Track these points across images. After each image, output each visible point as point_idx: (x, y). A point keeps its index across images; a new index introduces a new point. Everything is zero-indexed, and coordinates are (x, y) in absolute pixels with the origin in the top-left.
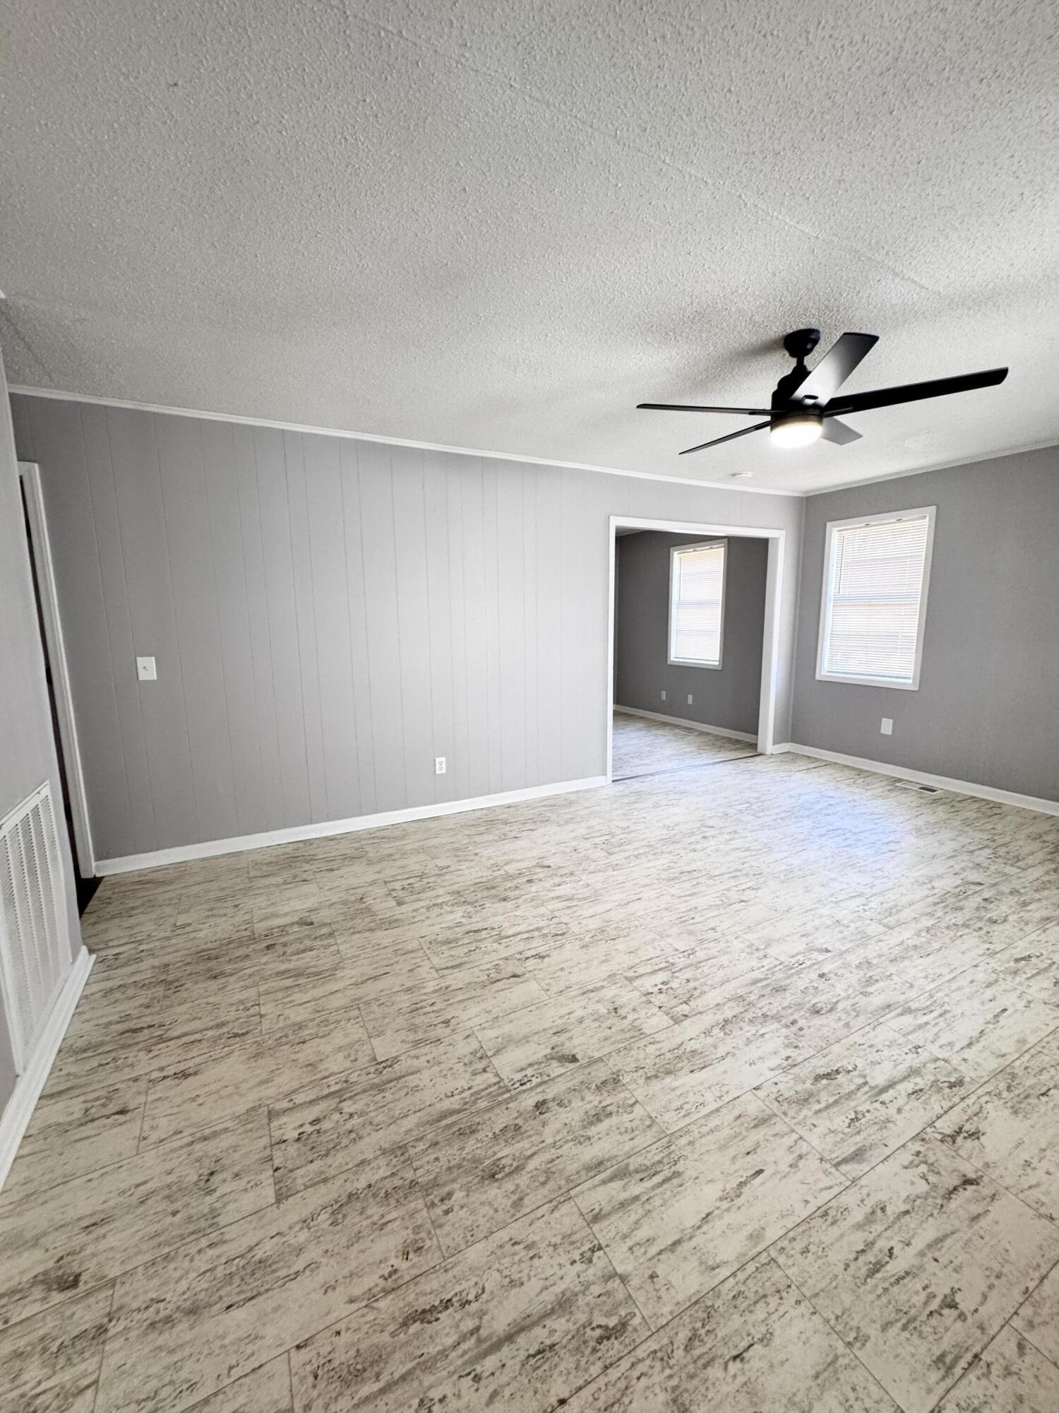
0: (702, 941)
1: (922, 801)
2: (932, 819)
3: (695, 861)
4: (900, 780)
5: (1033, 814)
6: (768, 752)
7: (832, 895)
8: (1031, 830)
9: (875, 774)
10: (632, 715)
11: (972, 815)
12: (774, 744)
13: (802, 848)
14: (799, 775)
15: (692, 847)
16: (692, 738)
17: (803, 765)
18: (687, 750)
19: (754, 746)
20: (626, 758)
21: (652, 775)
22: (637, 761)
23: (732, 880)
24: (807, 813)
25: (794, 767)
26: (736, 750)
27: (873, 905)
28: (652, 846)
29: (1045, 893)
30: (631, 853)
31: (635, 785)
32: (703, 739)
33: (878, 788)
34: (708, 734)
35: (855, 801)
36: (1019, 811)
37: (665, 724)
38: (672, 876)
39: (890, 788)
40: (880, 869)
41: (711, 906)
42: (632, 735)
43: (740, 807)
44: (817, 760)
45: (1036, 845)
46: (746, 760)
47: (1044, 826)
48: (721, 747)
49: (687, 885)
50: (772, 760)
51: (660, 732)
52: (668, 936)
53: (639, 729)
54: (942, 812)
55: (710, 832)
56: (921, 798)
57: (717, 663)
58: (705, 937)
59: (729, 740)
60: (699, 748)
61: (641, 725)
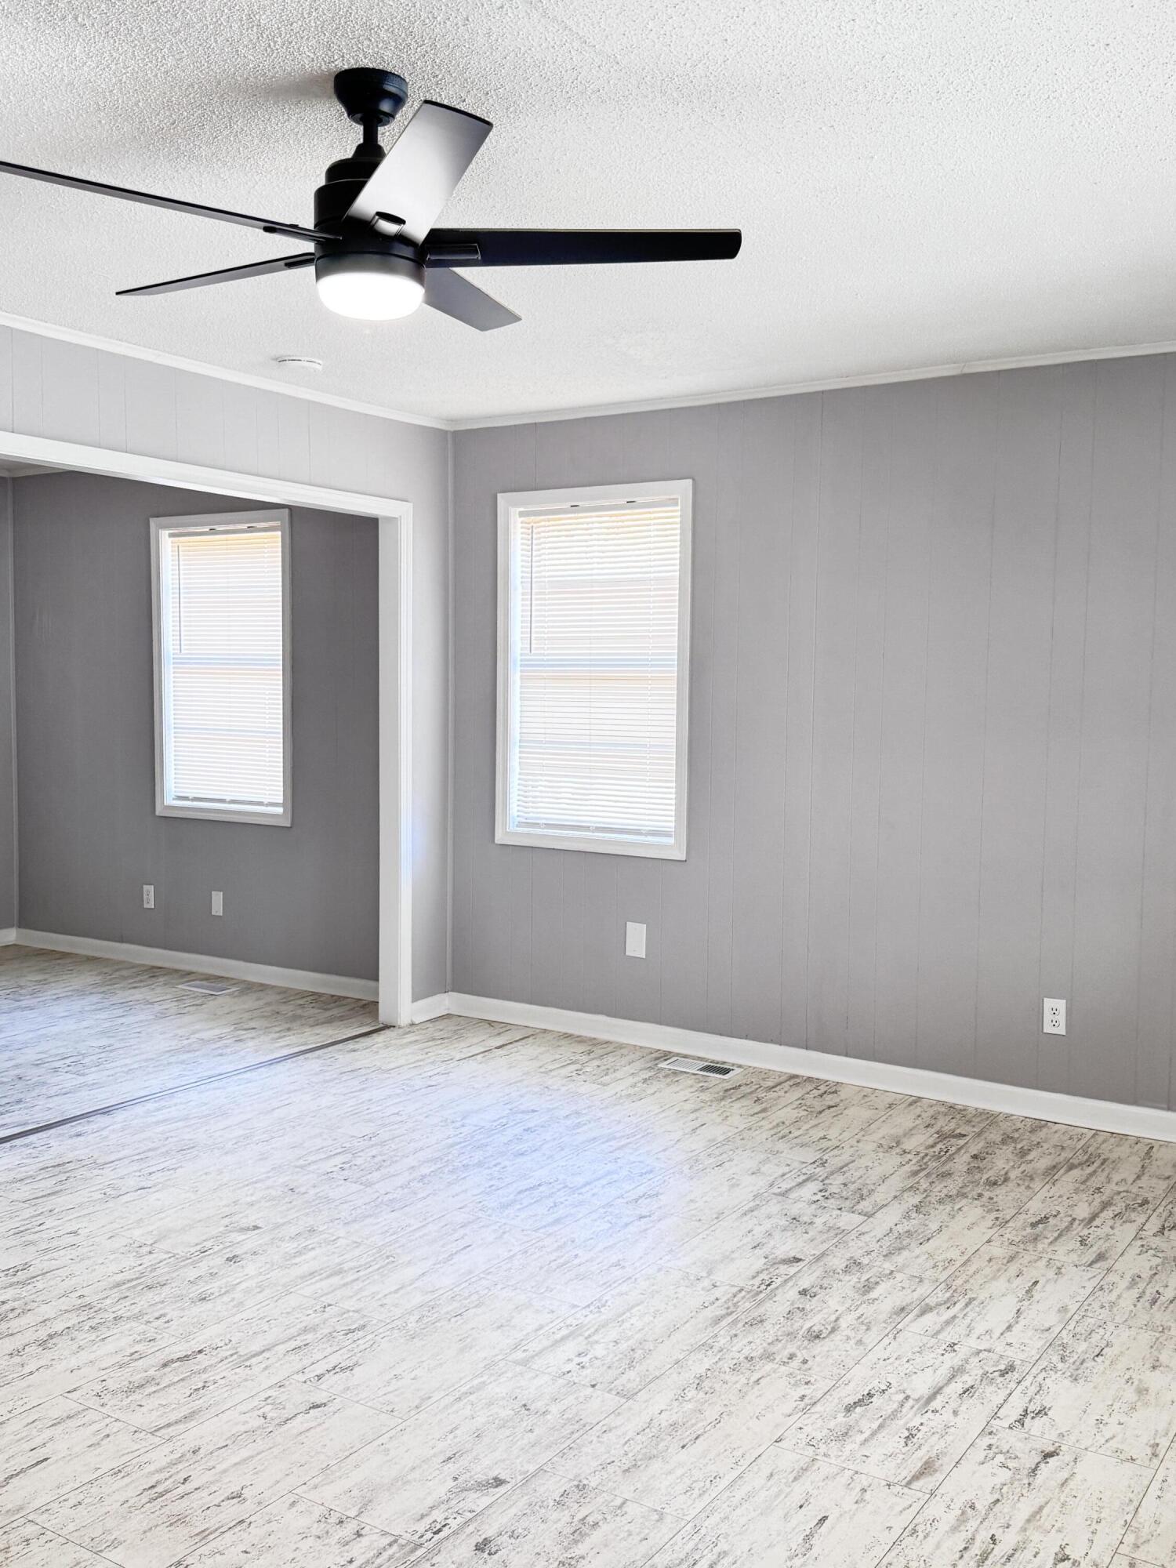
0: (204, 1535)
1: (705, 1096)
2: (718, 1132)
3: (202, 1326)
4: (666, 1055)
5: (889, 1099)
6: (404, 1020)
7: (516, 1348)
8: (881, 1133)
9: (621, 1046)
10: (64, 955)
11: (788, 1114)
12: (415, 999)
13: (461, 1244)
14: (471, 1066)
15: (201, 1288)
16: (224, 1001)
17: (477, 1041)
18: (206, 1035)
19: (369, 1008)
20: (33, 1074)
21: (105, 1111)
22: (69, 1081)
23: (292, 1357)
24: (478, 1156)
25: (458, 1050)
26: (329, 1021)
27: (599, 1351)
28: (89, 1306)
29: (899, 1259)
30: (29, 1336)
31: (56, 1145)
32: (250, 1002)
33: (626, 1076)
34: (263, 987)
35: (578, 1113)
36: (866, 1095)
37: (154, 972)
38: (137, 1378)
39: (646, 1074)
40: (617, 1264)
41: (235, 1437)
42: (59, 1009)
43: (328, 1166)
44: (506, 1027)
45: (893, 1159)
46: (351, 1045)
47: (904, 1120)
48: (295, 1018)
49: (178, 1394)
50: (410, 1038)
51: (137, 995)
52: (115, 1544)
53: (81, 993)
54: (738, 1113)
55: (251, 1241)
56: (703, 1089)
57: (280, 810)
58: (212, 1524)
59: (316, 998)
60: (238, 1025)
61: (86, 978)
